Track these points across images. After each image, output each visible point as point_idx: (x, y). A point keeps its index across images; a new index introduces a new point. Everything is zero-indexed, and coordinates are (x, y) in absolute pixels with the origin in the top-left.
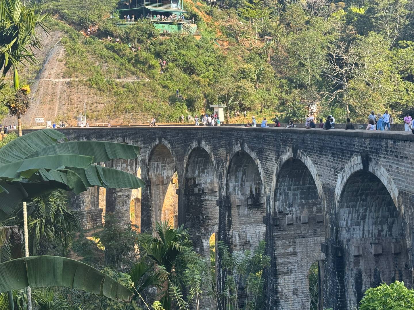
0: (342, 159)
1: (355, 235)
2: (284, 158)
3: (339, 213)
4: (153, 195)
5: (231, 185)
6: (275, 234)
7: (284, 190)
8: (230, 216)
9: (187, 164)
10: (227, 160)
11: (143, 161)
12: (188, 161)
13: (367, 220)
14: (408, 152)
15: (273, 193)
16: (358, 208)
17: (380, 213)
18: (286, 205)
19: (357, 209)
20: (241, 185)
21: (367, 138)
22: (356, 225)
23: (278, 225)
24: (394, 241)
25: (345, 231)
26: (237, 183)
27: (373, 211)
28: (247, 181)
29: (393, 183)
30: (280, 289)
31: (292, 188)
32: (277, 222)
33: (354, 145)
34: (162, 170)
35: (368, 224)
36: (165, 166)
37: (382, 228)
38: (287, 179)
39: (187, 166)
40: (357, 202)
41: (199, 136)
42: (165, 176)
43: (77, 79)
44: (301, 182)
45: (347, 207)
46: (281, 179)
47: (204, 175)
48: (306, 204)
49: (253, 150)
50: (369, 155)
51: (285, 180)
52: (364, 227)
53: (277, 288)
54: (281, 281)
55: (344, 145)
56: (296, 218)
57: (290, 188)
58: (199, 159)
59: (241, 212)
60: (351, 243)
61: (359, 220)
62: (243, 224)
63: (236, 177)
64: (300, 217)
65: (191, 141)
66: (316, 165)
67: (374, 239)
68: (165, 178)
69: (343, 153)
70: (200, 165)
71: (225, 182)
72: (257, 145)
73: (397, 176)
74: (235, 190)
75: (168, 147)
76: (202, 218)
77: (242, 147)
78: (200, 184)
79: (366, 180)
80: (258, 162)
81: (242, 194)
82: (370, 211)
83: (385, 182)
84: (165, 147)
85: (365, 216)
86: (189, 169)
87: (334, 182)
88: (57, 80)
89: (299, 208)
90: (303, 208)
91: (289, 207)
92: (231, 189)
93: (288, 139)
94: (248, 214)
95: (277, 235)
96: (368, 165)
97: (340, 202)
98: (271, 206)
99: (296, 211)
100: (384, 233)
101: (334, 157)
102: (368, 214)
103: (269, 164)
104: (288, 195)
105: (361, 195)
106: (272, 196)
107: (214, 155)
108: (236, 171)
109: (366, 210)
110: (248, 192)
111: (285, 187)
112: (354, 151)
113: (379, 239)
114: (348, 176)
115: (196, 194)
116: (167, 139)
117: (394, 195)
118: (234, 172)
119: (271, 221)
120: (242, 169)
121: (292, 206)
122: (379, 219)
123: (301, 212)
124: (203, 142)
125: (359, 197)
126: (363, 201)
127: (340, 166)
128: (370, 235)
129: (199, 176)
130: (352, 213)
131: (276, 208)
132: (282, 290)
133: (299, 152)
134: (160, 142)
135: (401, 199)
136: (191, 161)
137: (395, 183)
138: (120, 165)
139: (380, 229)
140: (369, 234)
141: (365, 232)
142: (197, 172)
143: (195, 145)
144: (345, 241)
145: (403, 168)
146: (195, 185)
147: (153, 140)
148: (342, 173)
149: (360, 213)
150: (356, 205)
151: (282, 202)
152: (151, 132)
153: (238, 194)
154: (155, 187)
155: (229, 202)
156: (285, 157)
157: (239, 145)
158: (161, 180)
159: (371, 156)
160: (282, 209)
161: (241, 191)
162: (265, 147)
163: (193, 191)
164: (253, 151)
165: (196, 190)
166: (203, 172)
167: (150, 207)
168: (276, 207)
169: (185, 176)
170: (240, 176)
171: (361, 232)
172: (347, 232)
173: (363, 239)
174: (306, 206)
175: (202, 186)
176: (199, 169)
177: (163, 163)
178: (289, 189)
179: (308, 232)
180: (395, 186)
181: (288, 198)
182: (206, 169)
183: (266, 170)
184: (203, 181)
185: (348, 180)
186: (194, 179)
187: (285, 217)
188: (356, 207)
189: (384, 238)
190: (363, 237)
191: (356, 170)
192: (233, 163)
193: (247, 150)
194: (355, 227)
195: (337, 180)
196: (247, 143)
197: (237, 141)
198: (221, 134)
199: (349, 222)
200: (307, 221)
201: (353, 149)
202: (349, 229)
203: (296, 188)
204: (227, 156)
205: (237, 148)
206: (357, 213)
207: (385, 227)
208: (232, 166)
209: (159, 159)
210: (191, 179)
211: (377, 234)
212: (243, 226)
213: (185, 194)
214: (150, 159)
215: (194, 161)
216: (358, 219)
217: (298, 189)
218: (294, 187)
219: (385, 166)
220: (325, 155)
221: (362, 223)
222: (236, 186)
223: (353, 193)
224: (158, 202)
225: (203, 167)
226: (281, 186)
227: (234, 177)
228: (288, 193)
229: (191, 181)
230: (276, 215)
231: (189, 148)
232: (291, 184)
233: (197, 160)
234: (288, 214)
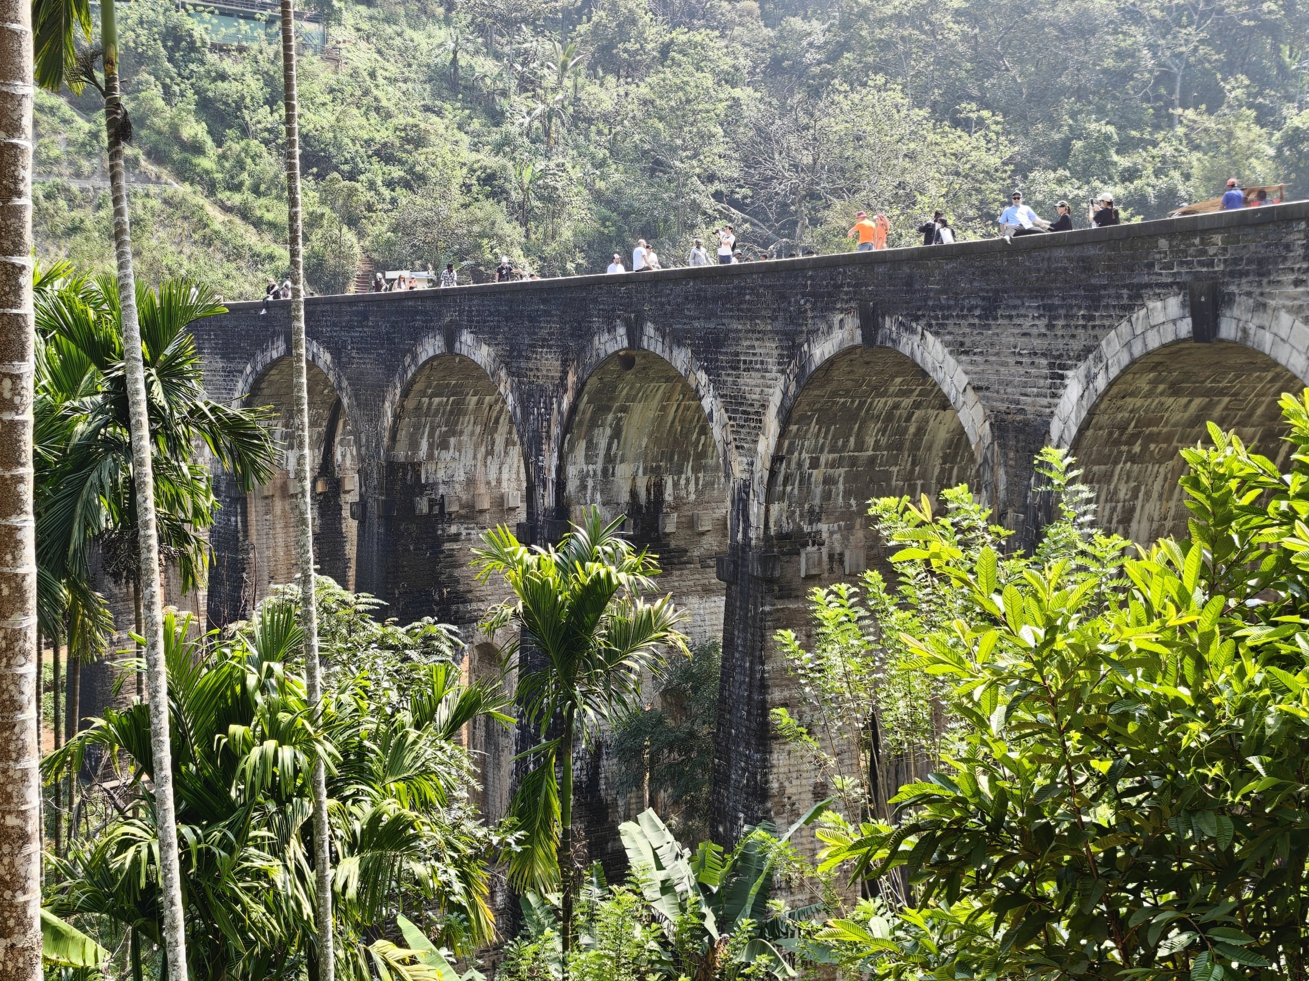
0: (1089, 318)
2: (817, 352)
4: (253, 531)
5: (571, 471)
6: (767, 608)
7: (800, 465)
9: (397, 417)
10: (564, 386)
12: (401, 406)
13: (1134, 524)
15: (761, 475)
16: (1116, 487)
17: (1173, 504)
18: (801, 516)
19: (1112, 486)
20: (605, 471)
21: (1216, 230)
23: (777, 581)
26: (591, 467)
27: (1155, 495)
28: (622, 462)
30: (775, 785)
31: (823, 460)
32: (773, 569)
33: (1151, 265)
34: (282, 449)
36: (292, 436)
38: (814, 427)
39: (395, 422)
40: (1116, 463)
41: (451, 317)
42: (291, 468)
44: (852, 440)
45: (1085, 481)
46: (794, 428)
47: (446, 455)
48: (860, 513)
49: (678, 340)
50: (1225, 284)
51: (807, 432)
53: (767, 782)
54: (779, 759)
56: (831, 557)
57: (818, 459)
58: (436, 400)
63: (591, 446)
64: (841, 555)
65: (416, 337)
66: (963, 358)
68: (292, 476)
69: (1095, 299)
70: (438, 420)
71: (554, 461)
72: (698, 324)
74: (583, 487)
75: (320, 363)
76: (437, 597)
77: (634, 335)
78: (434, 486)
80: (701, 378)
81: (604, 504)
82: (1148, 497)
85: (1133, 510)
86: (403, 435)
87: (1046, 401)
89: (840, 527)
90: (850, 528)
91: (811, 523)
92: (572, 486)
93: (839, 286)
95: (770, 613)
96: (1217, 317)
98: (753, 519)
99: (832, 533)
101: (1053, 318)
102: (1139, 503)
103: (749, 382)
104: (810, 483)
105: (1130, 442)
106: (759, 488)
107: (510, 373)
108: (594, 423)
109: (1135, 492)
110: (625, 497)
111: (803, 455)
112: (1148, 286)
114: (1115, 372)
115: (421, 517)
116: (317, 339)
118: (584, 428)
120: (610, 417)
121: (819, 520)
123: (845, 539)
124: (467, 337)
125: (1124, 448)
129: (430, 456)
131: (772, 525)
132: (782, 788)
133: (889, 323)
136: (410, 404)
142: (424, 445)
143: (431, 347)
146: (420, 488)
147: (262, 343)
149: (1118, 502)
150: (1113, 472)
151: (791, 504)
153: (593, 501)
154: (261, 504)
156: (823, 350)
157: (621, 331)
158: (279, 483)
159: (1233, 288)
160: (787, 527)
161: (602, 492)
162: (736, 325)
163: (412, 507)
165: (423, 506)
166: (444, 446)
168: (772, 521)
169: (388, 456)
170: (603, 444)
174: (858, 520)
175: (441, 491)
176: (431, 435)
177: (286, 426)
178: (815, 464)
181: (809, 493)
182: (454, 434)
183: (735, 402)
184: (442, 476)
185: (1113, 384)
186: (416, 467)
187: (799, 554)
188: (1109, 482)
191: (1153, 345)
192: (585, 399)
193: (654, 344)
195: (1061, 391)
196: (654, 322)
197: (610, 319)
198: (545, 301)
201: (1146, 280)
203: (834, 460)
204: (565, 374)
205: (610, 343)
208: (582, 406)
210: (403, 466)
213: (386, 516)
215: (418, 408)
216: (1110, 521)
217: (841, 463)
218: (831, 456)
219: (1296, 310)
220: (1010, 317)
222: (588, 475)
223: (1111, 433)
225: (444, 429)
226: (790, 451)
227: (582, 445)
228: (810, 475)
229: (405, 474)
230: (772, 546)
231: (408, 360)
232: (823, 444)
233: (430, 404)
234: (805, 545)
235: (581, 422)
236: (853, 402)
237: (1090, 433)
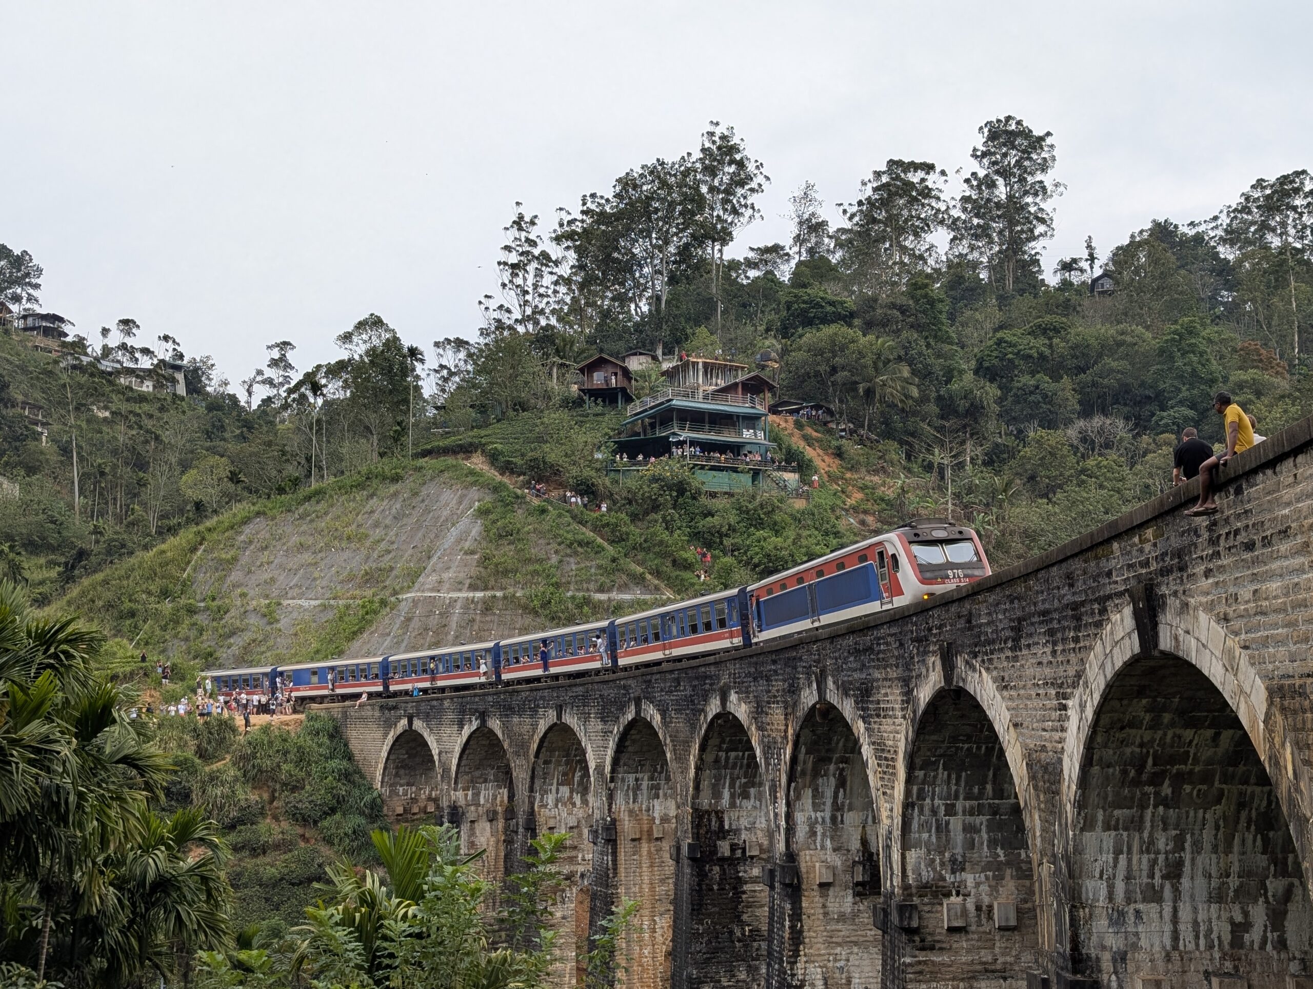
0: (1076, 640)
1: (1142, 936)
2: (922, 696)
3: (1078, 850)
4: (622, 869)
5: (800, 818)
6: (908, 960)
7: (934, 812)
8: (797, 915)
9: (698, 769)
10: (786, 737)
11: (600, 768)
12: (701, 758)
13: (1185, 882)
14: (1288, 504)
15: (898, 820)
16: (1151, 835)
17: (1234, 857)
18: (942, 864)
19: (1146, 835)
20: (833, 819)
22: (1145, 900)
23: (916, 931)
24: (1294, 967)
25: (1105, 922)
26: (819, 814)
27: (1207, 846)
28: (850, 810)
29: (1244, 663)
31: (959, 805)
32: (910, 918)
33: (1109, 574)
34: (649, 799)
35: (1192, 897)
36: (657, 787)
37: (1246, 914)
38: (942, 774)
39: (697, 773)
40: (1143, 807)
41: (725, 680)
42: (656, 815)
43: (499, 594)
44: (989, 787)
45: (1107, 827)
46: (920, 774)
47: (748, 804)
48: (1008, 863)
49: (846, 691)
50: (1159, 585)
51: (935, 777)
52: (1175, 910)
55: (1080, 586)
56: (978, 908)
57: (954, 805)
58: (733, 754)
59: (833, 906)
60: (1131, 967)
61: (1157, 880)
62: (839, 944)
64: (990, 907)
65: (706, 699)
66: (1005, 693)
67: (1217, 955)
68: (657, 822)
69: (1078, 618)
70: (736, 772)
71: (784, 809)
72: (856, 675)
73: (1257, 628)
74: (813, 833)
75: (654, 724)
76: (739, 934)
77: (822, 690)
78: (737, 832)
79: (1167, 717)
80: (859, 727)
81: (834, 850)
82: (1197, 847)
83: (1214, 670)
84: (649, 725)
85: (1180, 863)
86: (705, 784)
87: (1057, 735)
88: (455, 595)
89: (987, 878)
90: (999, 878)
91: (953, 872)
92: (801, 832)
93: (930, 630)
94: (855, 915)
95: (910, 965)
96: (1155, 625)
97: (1081, 804)
98: (895, 866)
99: (978, 885)
100: (1254, 936)
101: (1055, 644)
102: (1187, 856)
103: (887, 726)
104: (948, 831)
105: (1156, 780)
106: (897, 833)
107: (760, 728)
108: (816, 774)
109: (1179, 845)
110: (855, 845)
111: (936, 802)
112: (1109, 597)
113: (1236, 959)
114: (1097, 697)
115: (723, 859)
116: (652, 702)
117: (1251, 709)
118: (808, 778)
119: (895, 918)
120: (832, 767)
121: (963, 870)
122: (1234, 882)
123: (994, 889)
124: (733, 697)
125: (1150, 789)
126: (1167, 806)
127: (1071, 672)
128: (1202, 942)
129: (733, 805)
130: (1130, 851)
131: (910, 873)
133: (960, 662)
134: (638, 712)
135: (1279, 718)
136: (709, 757)
137: (1251, 657)
138: (554, 788)
139: (1239, 918)
140: (1197, 937)
141: (1181, 927)
142: (726, 794)
143: (714, 707)
144: (1106, 957)
145: (1274, 586)
146: (722, 833)
147: (622, 708)
148: (1077, 692)
149: (1158, 852)
150: (1142, 817)
151: (929, 852)
152: (619, 687)
153: (823, 847)
154: (629, 845)
155: (796, 873)
156: (924, 694)
157: (815, 685)
158: (645, 827)
159: (1164, 589)
160: (927, 875)
161: (832, 839)
163: (714, 850)
164: (847, 695)
165: (724, 848)
166: (745, 796)
167: (613, 903)
168: (909, 868)
169: (693, 804)
170: (829, 793)
171: (1168, 928)
172: (1112, 923)
173: (1175, 955)
174: (1008, 871)
175: (743, 837)
176: (732, 786)
177: (651, 778)
178: (951, 811)
179: (1017, 957)
180: (1252, 671)
181: (948, 840)
182: (753, 785)
183: (880, 748)
184: (744, 823)
185: (1098, 713)
186: (719, 815)
187: (941, 904)
188: (1140, 829)
189: (1254, 956)
190: (1175, 947)
191: (1119, 664)
192: (803, 749)
193: (833, 697)
194: (1141, 906)
195: (1066, 724)
196: (833, 676)
197: (808, 674)
198: (774, 662)
199: (1120, 887)
200: (1013, 922)
201: (1108, 590)
202: (1122, 914)
203: (972, 808)
204: (787, 726)
205: (809, 697)
206: (1148, 852)
207: (1259, 914)
208: (801, 757)
209: (642, 766)
210: (709, 812)
211: (1227, 938)
212: (838, 950)
213: (692, 859)
214: (615, 762)
215: (717, 761)
216: (1152, 876)
217: (980, 811)
218: (968, 804)
219: (1210, 608)
220: (1029, 646)
221: (1168, 893)
222: (816, 822)
223: (1125, 772)
224: (637, 889)
225: (743, 780)
226: (921, 796)
227: (809, 793)
228: (947, 823)
229: (710, 820)
230: (911, 895)
231: (702, 717)
232: (957, 792)
233: (727, 758)
234: (948, 895)
235: (803, 773)
236: (979, 748)
237: (1096, 769)
